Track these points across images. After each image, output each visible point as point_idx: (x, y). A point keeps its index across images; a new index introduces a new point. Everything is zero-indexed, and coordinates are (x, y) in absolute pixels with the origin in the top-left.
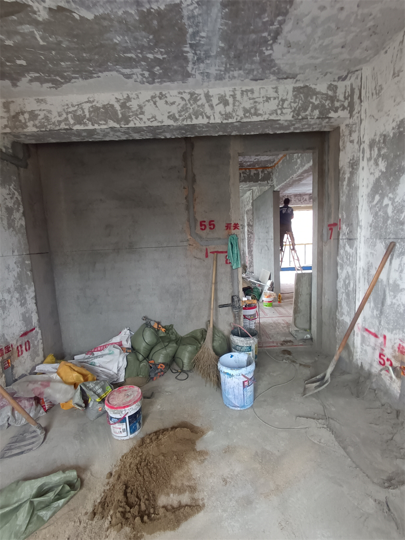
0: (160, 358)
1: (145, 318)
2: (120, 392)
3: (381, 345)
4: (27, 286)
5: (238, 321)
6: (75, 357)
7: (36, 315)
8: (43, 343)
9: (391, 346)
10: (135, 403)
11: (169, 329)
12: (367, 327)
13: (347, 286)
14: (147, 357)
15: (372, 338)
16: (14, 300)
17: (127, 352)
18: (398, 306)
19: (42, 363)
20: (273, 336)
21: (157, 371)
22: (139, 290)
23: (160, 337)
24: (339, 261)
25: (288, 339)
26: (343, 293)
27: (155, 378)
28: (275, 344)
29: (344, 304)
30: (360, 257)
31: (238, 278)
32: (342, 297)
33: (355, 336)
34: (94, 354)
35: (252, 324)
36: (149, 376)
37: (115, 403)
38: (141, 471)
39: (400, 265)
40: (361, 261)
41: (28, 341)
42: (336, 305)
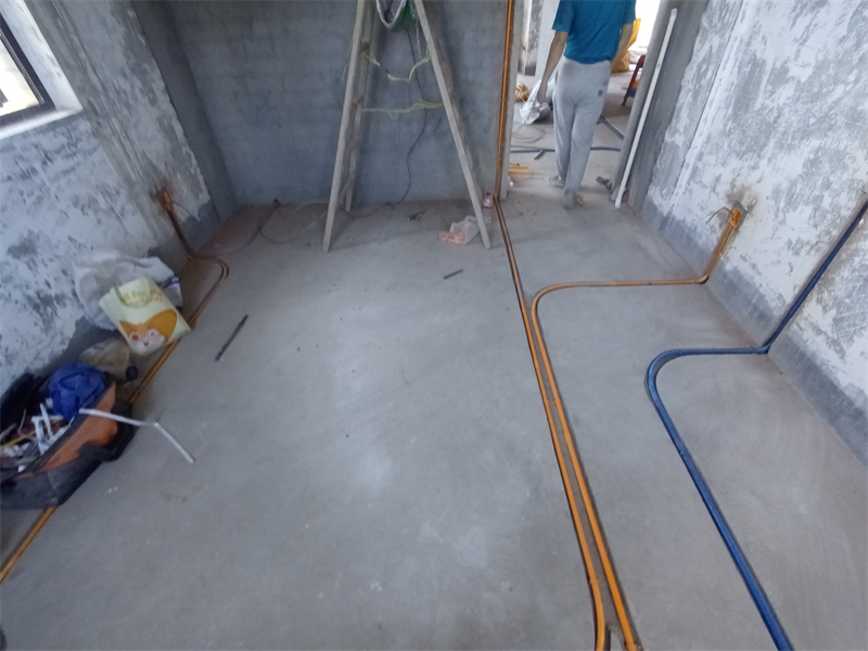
7: (179, 123)
13: (700, 76)
18: (770, 110)
24: (705, 23)
26: (690, 90)
29: (684, 114)
30: (744, 13)
32: (685, 99)
33: (684, 169)
40: (745, 21)
42: (671, 114)
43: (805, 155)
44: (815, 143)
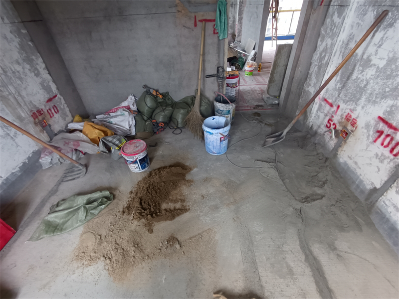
0: (160, 118)
1: (145, 86)
2: (131, 144)
3: (332, 113)
4: (34, 57)
5: (221, 90)
6: (97, 117)
7: (53, 83)
8: (68, 106)
9: (340, 114)
10: (142, 152)
11: (165, 95)
12: (326, 98)
13: (321, 59)
14: (150, 117)
15: (328, 107)
16: (27, 71)
17: (134, 114)
18: (361, 81)
19: (72, 121)
20: (248, 101)
21: (158, 128)
22: (136, 61)
23: (159, 102)
24: (323, 32)
25: (260, 104)
26: (316, 65)
27: (157, 132)
28: (249, 108)
29: (313, 77)
30: (344, 28)
31: (224, 50)
32: (314, 69)
33: (314, 105)
34: (110, 115)
35: (233, 91)
36: (153, 131)
37: (127, 151)
38: (150, 191)
39: (382, 38)
40: (344, 32)
41: (54, 106)
42: (306, 76)
43: (384, 108)
44: (390, 102)
